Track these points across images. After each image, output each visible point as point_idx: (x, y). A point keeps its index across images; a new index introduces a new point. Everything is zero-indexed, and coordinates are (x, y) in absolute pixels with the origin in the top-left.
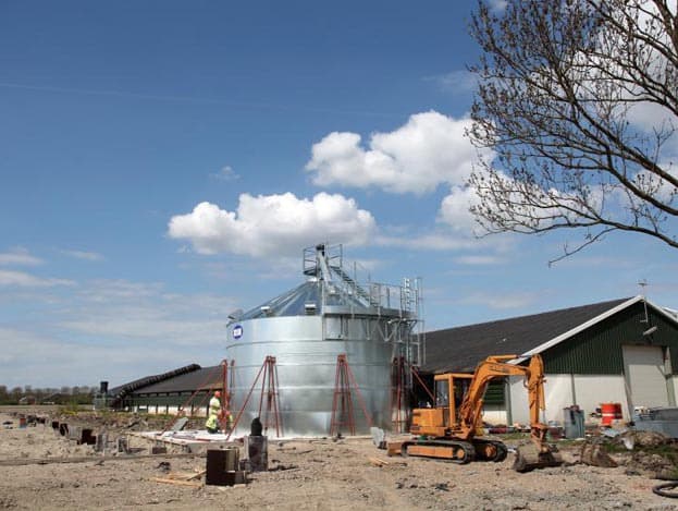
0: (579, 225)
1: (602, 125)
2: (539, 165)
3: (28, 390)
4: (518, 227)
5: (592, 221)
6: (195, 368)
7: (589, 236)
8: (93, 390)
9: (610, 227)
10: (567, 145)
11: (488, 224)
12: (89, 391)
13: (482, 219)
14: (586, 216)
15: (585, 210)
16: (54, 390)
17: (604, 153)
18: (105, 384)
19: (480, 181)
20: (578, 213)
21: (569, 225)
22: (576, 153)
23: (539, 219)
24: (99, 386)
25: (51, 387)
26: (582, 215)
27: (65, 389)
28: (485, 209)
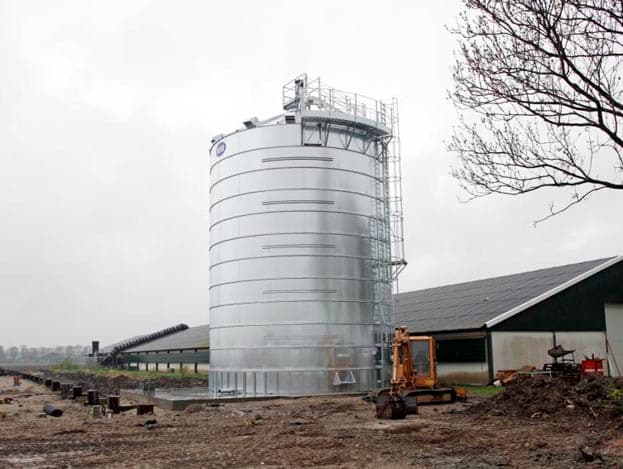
0: (567, 184)
1: (593, 80)
3: (24, 349)
4: (503, 189)
5: (581, 180)
6: (183, 328)
7: (577, 196)
8: (86, 349)
9: (598, 186)
10: (555, 103)
11: (471, 187)
12: (82, 350)
13: (466, 184)
14: (574, 175)
16: (49, 349)
17: (593, 110)
18: (96, 345)
19: (462, 143)
20: (565, 172)
21: (556, 184)
23: (524, 180)
24: (91, 345)
25: (47, 346)
26: (568, 173)
27: (59, 349)
28: (467, 173)
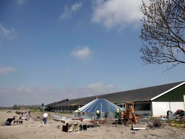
0: (171, 62)
1: (177, 35)
2: (160, 45)
3: (23, 106)
4: (154, 62)
5: (175, 61)
6: (67, 100)
7: (174, 65)
8: (40, 105)
9: (179, 62)
10: (167, 40)
11: (146, 61)
12: (39, 106)
13: (144, 60)
15: (172, 58)
16: (29, 106)
17: (177, 42)
18: (43, 105)
19: (143, 50)
20: (170, 58)
21: (168, 62)
22: (170, 42)
23: (160, 60)
24: (41, 105)
25: (29, 105)
26: (171, 59)
27: (33, 106)
28: (145, 58)
